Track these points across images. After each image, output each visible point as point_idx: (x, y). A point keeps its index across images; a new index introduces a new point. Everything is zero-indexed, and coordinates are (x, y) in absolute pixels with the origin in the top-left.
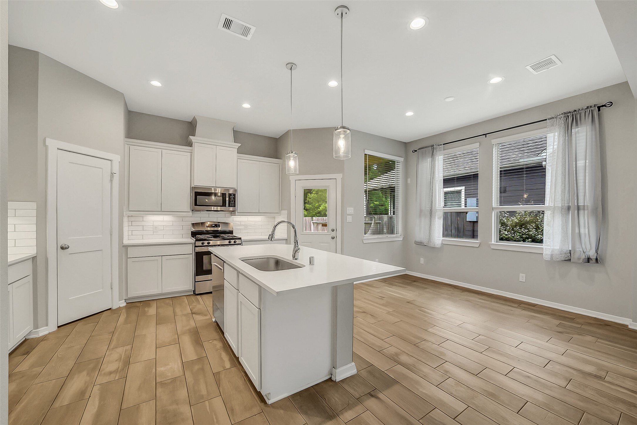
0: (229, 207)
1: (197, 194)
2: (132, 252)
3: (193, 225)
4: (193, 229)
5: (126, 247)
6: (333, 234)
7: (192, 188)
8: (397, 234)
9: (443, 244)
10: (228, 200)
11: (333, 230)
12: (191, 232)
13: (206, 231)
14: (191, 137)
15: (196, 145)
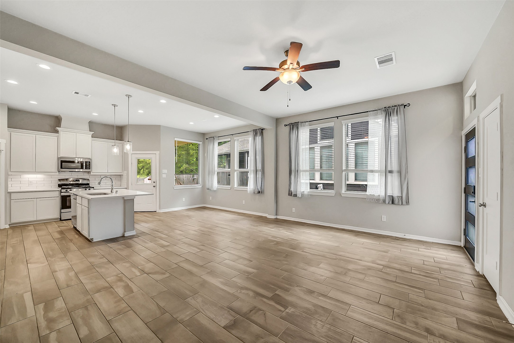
0: (85, 169)
1: (62, 162)
2: (13, 196)
3: (60, 180)
4: (59, 182)
5: (10, 193)
6: (155, 184)
7: (58, 158)
8: (199, 184)
9: (217, 189)
10: (85, 165)
11: (154, 182)
12: (58, 184)
13: (69, 184)
14: (58, 128)
15: (61, 133)
